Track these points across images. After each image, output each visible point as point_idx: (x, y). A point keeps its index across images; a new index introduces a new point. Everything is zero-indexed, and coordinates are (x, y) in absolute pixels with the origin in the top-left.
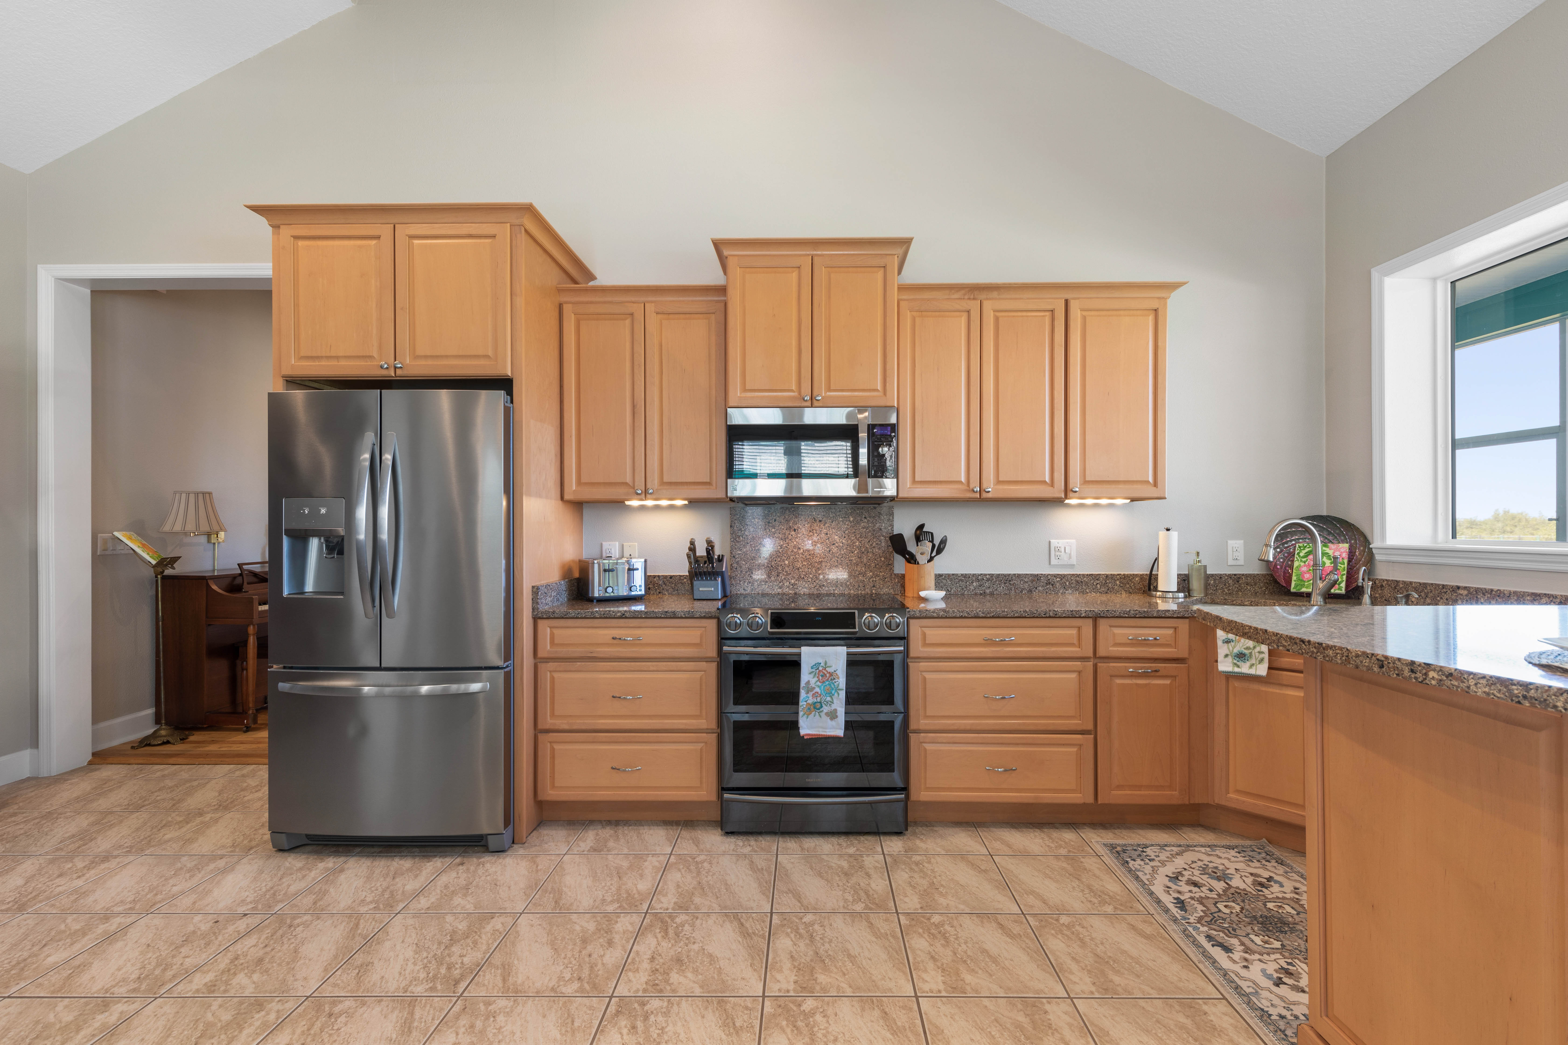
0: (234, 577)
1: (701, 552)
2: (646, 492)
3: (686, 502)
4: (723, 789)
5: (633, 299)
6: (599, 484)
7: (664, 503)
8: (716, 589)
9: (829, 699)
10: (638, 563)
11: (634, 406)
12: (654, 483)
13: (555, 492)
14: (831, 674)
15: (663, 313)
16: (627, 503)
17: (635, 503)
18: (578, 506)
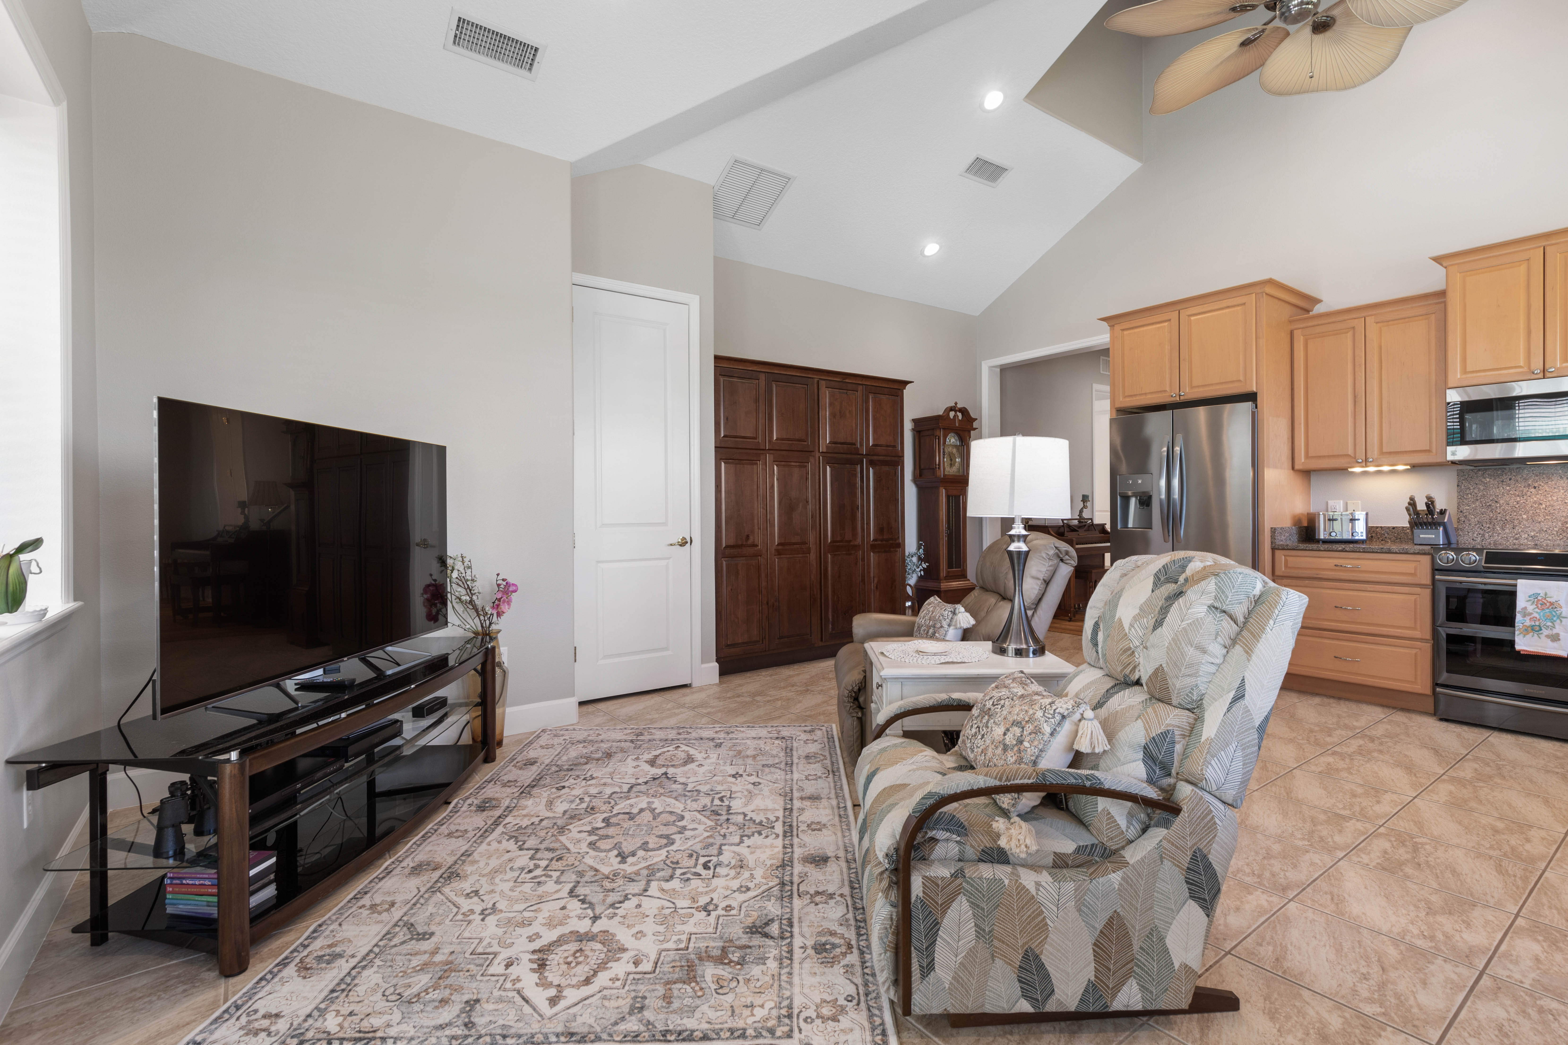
0: (1059, 527)
1: (1421, 506)
2: (1366, 460)
3: (1408, 467)
4: (1437, 685)
5: (1354, 316)
6: (1324, 457)
7: (1386, 468)
8: (1438, 536)
9: (1549, 624)
10: (1360, 515)
11: (1355, 397)
12: (1374, 452)
13: (1287, 463)
14: (1552, 604)
15: (1383, 322)
16: (1350, 470)
17: (1357, 470)
18: (1306, 474)
